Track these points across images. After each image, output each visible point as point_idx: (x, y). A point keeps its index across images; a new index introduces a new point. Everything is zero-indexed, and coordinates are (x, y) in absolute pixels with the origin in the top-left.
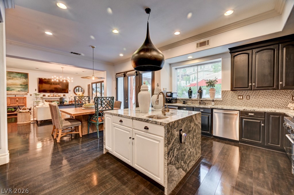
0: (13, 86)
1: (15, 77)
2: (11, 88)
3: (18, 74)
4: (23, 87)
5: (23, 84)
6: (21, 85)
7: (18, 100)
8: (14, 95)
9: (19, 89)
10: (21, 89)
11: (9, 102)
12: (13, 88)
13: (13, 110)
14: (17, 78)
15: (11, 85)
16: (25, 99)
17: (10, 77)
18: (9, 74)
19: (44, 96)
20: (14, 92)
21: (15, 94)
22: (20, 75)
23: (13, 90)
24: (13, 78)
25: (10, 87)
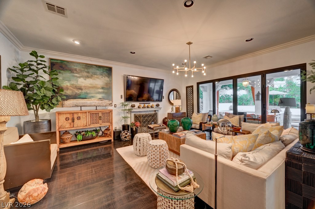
0: (92, 91)
1: (95, 74)
2: (90, 94)
3: (99, 69)
4: (106, 91)
5: (105, 87)
6: (103, 88)
7: (101, 115)
8: (94, 106)
9: (100, 96)
10: (103, 95)
11: (89, 119)
12: (92, 93)
13: (94, 134)
14: (98, 77)
15: (90, 87)
16: (110, 113)
17: (88, 74)
18: (87, 69)
19: (133, 106)
20: (94, 100)
21: (97, 105)
22: (101, 70)
23: (93, 97)
24: (92, 76)
25: (88, 92)
